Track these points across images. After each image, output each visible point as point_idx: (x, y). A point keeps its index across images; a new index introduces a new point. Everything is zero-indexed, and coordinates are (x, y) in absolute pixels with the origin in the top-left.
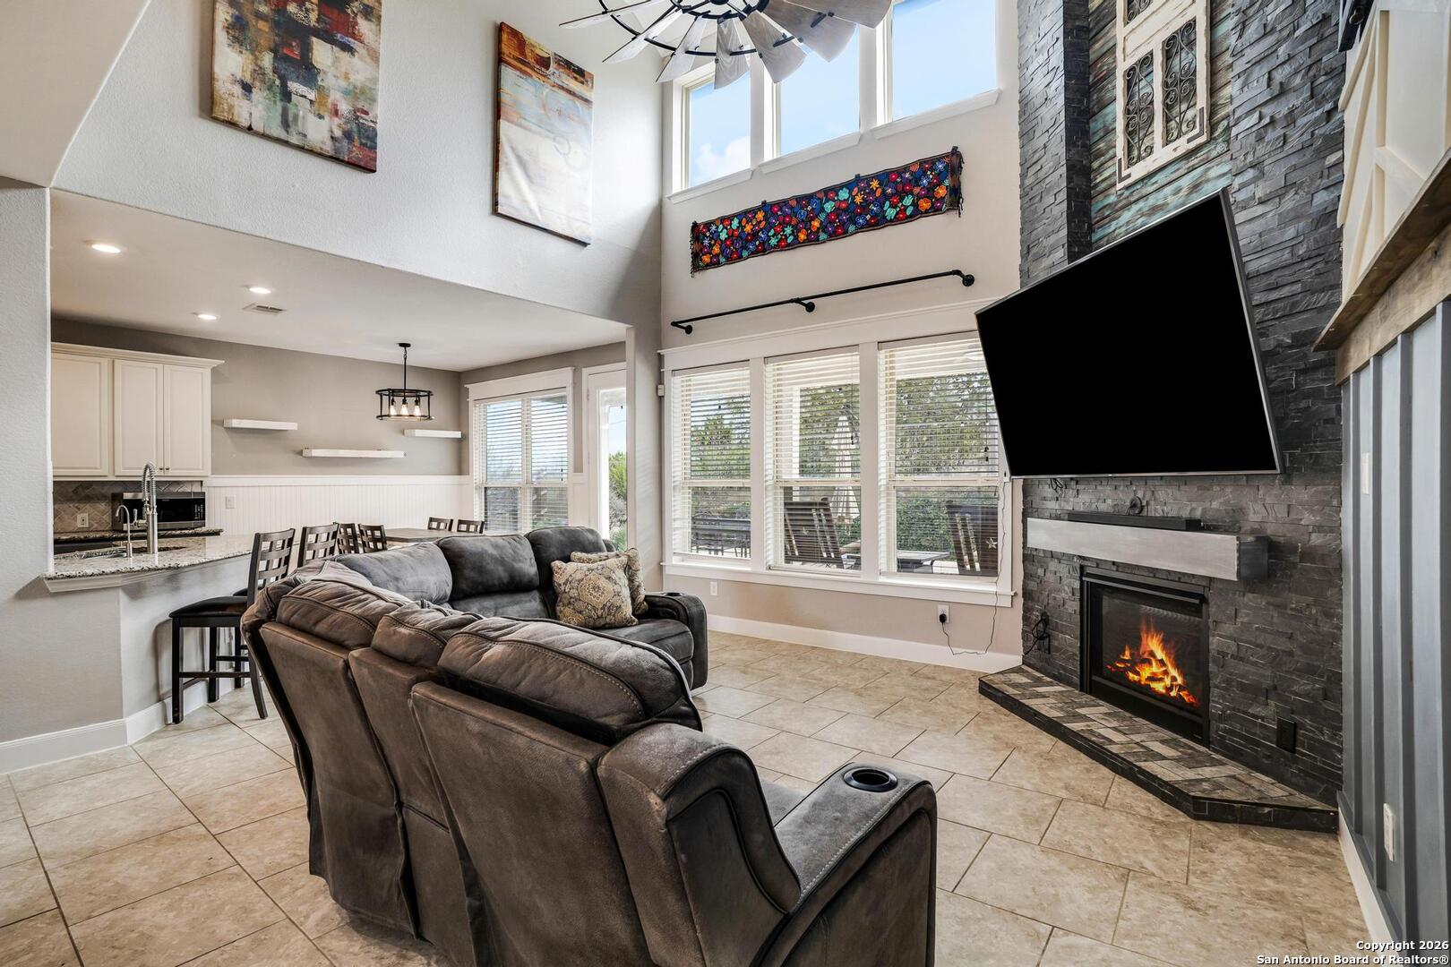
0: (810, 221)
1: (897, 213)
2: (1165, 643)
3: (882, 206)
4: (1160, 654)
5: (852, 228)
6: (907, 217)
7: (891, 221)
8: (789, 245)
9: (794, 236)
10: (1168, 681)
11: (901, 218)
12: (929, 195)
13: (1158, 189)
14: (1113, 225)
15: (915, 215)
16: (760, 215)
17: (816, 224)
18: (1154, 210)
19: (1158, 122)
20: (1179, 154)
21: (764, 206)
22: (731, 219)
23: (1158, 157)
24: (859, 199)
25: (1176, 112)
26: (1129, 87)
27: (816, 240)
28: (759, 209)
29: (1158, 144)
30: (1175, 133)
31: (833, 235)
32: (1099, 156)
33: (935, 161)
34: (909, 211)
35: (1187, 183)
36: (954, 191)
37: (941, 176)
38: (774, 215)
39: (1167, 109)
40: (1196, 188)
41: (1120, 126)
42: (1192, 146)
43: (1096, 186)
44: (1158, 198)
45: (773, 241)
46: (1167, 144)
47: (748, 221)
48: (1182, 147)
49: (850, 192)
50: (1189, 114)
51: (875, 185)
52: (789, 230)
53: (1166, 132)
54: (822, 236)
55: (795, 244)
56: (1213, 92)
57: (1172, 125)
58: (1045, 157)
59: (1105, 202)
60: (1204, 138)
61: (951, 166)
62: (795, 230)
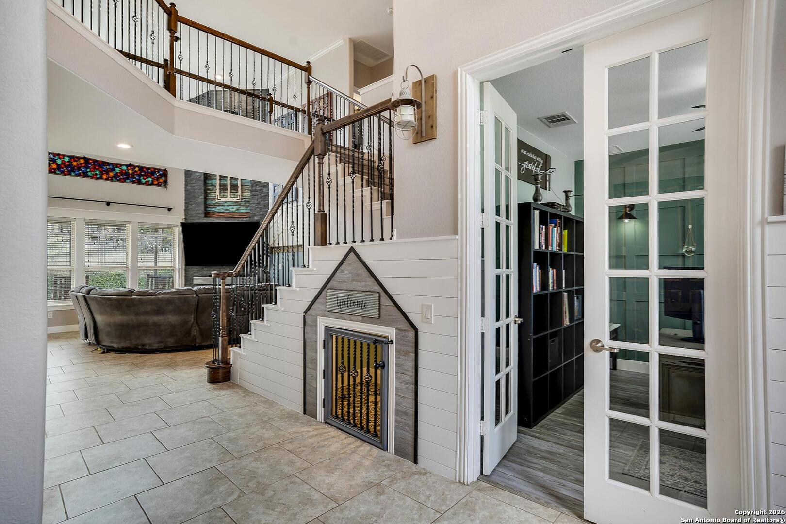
0: (109, 173)
1: (146, 182)
3: (140, 177)
5: (127, 181)
7: (143, 183)
8: (97, 178)
9: (100, 175)
11: (146, 184)
12: (157, 180)
13: (228, 206)
14: (214, 209)
15: (152, 184)
16: (82, 161)
17: (111, 174)
18: (226, 210)
19: (229, 191)
20: (234, 201)
21: (84, 158)
22: (64, 156)
23: (229, 199)
24: (130, 172)
25: (233, 191)
26: (220, 179)
27: (111, 180)
28: (81, 158)
29: (229, 196)
30: (233, 196)
31: (119, 181)
32: (209, 190)
33: (159, 170)
34: (150, 183)
35: (235, 208)
36: (166, 182)
37: (161, 176)
38: (90, 163)
39: (231, 190)
40: (237, 210)
41: (218, 187)
42: (237, 201)
43: (208, 197)
44: (228, 208)
45: (90, 174)
46: (231, 197)
47: (75, 161)
48: (235, 200)
49: (127, 168)
50: (236, 194)
51: (137, 169)
52: (98, 172)
53: (231, 195)
54: (114, 180)
55: (101, 178)
56: (242, 192)
57: (232, 193)
58: (195, 185)
59: (212, 202)
60: (240, 201)
61: (165, 173)
62: (102, 173)
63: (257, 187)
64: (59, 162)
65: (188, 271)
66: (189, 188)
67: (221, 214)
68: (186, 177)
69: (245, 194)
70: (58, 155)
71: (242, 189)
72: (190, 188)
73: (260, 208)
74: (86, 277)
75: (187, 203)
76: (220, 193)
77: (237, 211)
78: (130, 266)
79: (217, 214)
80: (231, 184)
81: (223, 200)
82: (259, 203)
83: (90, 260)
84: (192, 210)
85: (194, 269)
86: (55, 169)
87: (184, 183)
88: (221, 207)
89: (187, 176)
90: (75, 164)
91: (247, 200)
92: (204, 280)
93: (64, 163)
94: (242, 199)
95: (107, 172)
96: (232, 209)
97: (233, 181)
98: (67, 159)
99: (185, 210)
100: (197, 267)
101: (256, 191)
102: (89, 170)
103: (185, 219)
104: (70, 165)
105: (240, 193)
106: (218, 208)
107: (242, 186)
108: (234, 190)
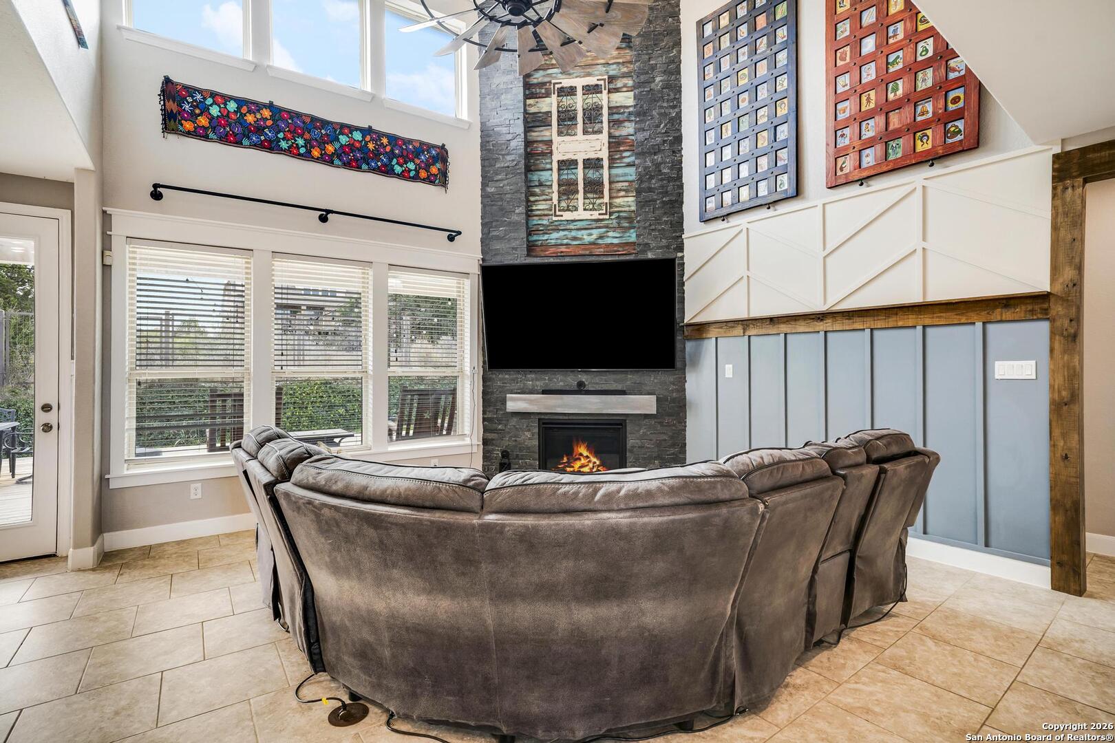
0: (324, 144)
1: (403, 171)
2: (588, 448)
3: (391, 160)
4: (585, 453)
5: (364, 167)
6: (410, 178)
7: (398, 175)
8: (300, 155)
9: (307, 149)
10: (591, 465)
11: (404, 176)
12: (427, 169)
13: (578, 229)
14: (546, 237)
15: (416, 178)
16: (266, 113)
17: (330, 149)
18: (575, 238)
19: (581, 195)
20: (593, 217)
21: (271, 106)
22: (227, 98)
23: (581, 214)
24: (371, 146)
25: (590, 195)
26: (559, 169)
27: (330, 162)
28: (265, 106)
29: (581, 207)
30: (591, 206)
31: (348, 165)
32: (534, 194)
33: (430, 147)
34: (412, 174)
35: (596, 233)
36: (444, 174)
37: (434, 160)
38: (283, 119)
39: (585, 192)
40: (601, 237)
41: (555, 187)
42: (601, 217)
43: (532, 210)
44: (579, 234)
45: (284, 145)
46: (585, 210)
47: (250, 112)
48: (596, 215)
49: (364, 137)
50: (599, 201)
51: (385, 141)
52: (301, 142)
53: (584, 204)
54: (337, 162)
55: (307, 157)
56: (611, 198)
57: (587, 201)
58: (506, 182)
59: (540, 222)
60: (607, 217)
61: (441, 155)
62: (309, 145)
63: (653, 181)
64: (215, 111)
65: (490, 380)
66: (490, 190)
67: (563, 249)
68: (483, 166)
69: (618, 201)
70: (214, 95)
71: (610, 190)
72: (493, 190)
73: (659, 231)
74: (277, 394)
75: (487, 225)
76: (559, 201)
77: (600, 241)
78: (371, 368)
79: (552, 250)
80: (584, 179)
81: (568, 216)
82: (658, 219)
83: (285, 353)
84: (498, 238)
85: (504, 377)
86: (205, 128)
87: (480, 179)
88: (562, 233)
89: (486, 163)
90: (250, 118)
91: (621, 214)
92: (530, 401)
93: (226, 115)
94: (611, 214)
95: (322, 143)
96: (587, 237)
97: (591, 172)
98: (232, 106)
99: (482, 241)
100: (512, 371)
101: (650, 190)
102: (281, 135)
103: (483, 260)
104: (241, 121)
105: (606, 199)
106: (555, 235)
107: (610, 183)
108: (595, 192)
